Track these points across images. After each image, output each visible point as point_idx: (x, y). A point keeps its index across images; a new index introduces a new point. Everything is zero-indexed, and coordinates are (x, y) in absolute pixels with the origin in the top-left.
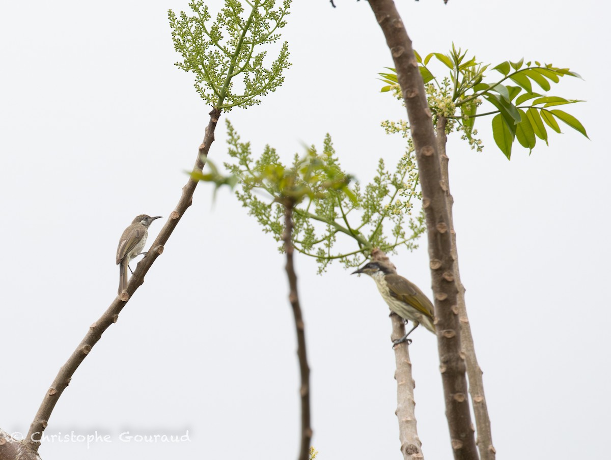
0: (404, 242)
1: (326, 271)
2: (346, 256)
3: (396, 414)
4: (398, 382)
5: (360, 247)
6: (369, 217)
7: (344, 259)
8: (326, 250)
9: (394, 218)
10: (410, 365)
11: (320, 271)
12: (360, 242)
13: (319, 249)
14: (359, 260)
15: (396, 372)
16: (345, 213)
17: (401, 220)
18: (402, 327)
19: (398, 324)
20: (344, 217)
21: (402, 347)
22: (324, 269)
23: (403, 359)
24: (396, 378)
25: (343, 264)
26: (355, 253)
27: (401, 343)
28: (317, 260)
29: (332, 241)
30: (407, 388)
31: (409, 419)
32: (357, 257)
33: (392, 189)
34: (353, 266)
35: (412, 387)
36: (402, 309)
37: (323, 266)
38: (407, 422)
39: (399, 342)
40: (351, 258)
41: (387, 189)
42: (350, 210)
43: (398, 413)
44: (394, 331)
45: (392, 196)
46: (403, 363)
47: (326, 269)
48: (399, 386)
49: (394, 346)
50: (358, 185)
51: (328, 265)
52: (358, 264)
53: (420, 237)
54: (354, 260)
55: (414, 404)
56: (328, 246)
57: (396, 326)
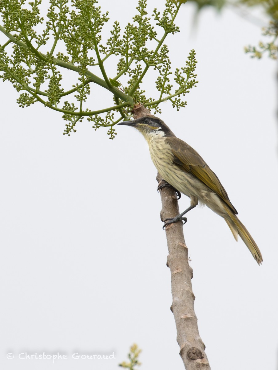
0: (169, 98)
1: (75, 131)
2: (96, 113)
3: (172, 309)
4: (172, 271)
5: (117, 102)
6: (128, 66)
7: (94, 116)
8: (77, 104)
9: (160, 67)
10: (186, 250)
11: (68, 131)
12: (117, 96)
13: (66, 103)
14: (113, 118)
15: (168, 257)
16: (102, 59)
17: (167, 70)
18: (175, 203)
19: (169, 198)
20: (101, 64)
21: (176, 227)
22: (72, 128)
23: (178, 242)
24: (169, 265)
25: (93, 123)
26: (108, 110)
27: (174, 222)
28: (64, 117)
29: (86, 93)
30: (184, 278)
31: (189, 316)
32: (111, 114)
33: (160, 31)
34: (105, 126)
35: (190, 277)
36: (185, 182)
37: (71, 125)
38: (187, 319)
39: (173, 221)
40: (103, 116)
41: (154, 30)
42: (108, 56)
43: (175, 309)
44: (165, 207)
45: (160, 40)
46: (178, 247)
47: (75, 128)
48: (173, 276)
49: (165, 226)
50: (117, 25)
51: (78, 123)
52: (111, 123)
53: (188, 92)
54: (107, 117)
55: (194, 297)
56: (81, 99)
57: (167, 201)
